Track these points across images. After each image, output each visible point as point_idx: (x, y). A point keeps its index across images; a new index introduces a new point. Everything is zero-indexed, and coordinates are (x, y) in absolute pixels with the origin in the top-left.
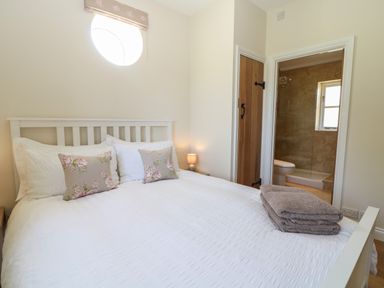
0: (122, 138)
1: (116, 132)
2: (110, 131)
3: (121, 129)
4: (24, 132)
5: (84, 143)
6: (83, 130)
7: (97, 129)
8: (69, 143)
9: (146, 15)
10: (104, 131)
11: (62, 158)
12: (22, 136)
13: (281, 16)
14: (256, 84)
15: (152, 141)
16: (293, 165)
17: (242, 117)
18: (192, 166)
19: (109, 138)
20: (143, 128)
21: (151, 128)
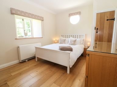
0: (73, 37)
3: (73, 36)
6: (67, 36)
10: (70, 36)
14: (107, 20)
15: (79, 38)
21: (80, 36)
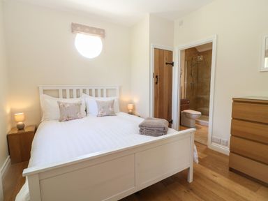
0: (91, 95)
1: (88, 91)
2: (84, 91)
3: (90, 90)
4: (45, 91)
5: (71, 97)
6: (71, 91)
7: (78, 90)
8: (65, 97)
9: (104, 31)
10: (81, 91)
11: (59, 103)
12: (44, 93)
13: (181, 23)
14: (167, 64)
15: (107, 97)
16: (200, 113)
17: (156, 83)
18: (130, 111)
19: (83, 95)
20: (102, 90)
21: (107, 90)
